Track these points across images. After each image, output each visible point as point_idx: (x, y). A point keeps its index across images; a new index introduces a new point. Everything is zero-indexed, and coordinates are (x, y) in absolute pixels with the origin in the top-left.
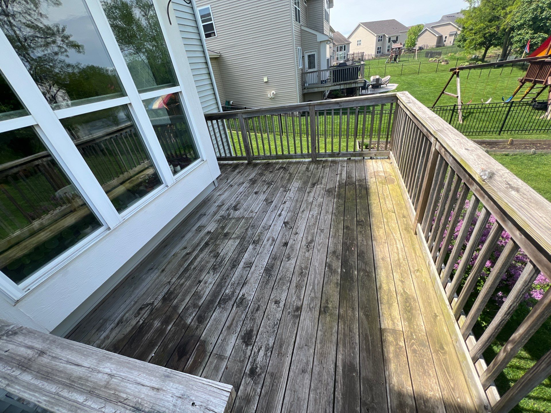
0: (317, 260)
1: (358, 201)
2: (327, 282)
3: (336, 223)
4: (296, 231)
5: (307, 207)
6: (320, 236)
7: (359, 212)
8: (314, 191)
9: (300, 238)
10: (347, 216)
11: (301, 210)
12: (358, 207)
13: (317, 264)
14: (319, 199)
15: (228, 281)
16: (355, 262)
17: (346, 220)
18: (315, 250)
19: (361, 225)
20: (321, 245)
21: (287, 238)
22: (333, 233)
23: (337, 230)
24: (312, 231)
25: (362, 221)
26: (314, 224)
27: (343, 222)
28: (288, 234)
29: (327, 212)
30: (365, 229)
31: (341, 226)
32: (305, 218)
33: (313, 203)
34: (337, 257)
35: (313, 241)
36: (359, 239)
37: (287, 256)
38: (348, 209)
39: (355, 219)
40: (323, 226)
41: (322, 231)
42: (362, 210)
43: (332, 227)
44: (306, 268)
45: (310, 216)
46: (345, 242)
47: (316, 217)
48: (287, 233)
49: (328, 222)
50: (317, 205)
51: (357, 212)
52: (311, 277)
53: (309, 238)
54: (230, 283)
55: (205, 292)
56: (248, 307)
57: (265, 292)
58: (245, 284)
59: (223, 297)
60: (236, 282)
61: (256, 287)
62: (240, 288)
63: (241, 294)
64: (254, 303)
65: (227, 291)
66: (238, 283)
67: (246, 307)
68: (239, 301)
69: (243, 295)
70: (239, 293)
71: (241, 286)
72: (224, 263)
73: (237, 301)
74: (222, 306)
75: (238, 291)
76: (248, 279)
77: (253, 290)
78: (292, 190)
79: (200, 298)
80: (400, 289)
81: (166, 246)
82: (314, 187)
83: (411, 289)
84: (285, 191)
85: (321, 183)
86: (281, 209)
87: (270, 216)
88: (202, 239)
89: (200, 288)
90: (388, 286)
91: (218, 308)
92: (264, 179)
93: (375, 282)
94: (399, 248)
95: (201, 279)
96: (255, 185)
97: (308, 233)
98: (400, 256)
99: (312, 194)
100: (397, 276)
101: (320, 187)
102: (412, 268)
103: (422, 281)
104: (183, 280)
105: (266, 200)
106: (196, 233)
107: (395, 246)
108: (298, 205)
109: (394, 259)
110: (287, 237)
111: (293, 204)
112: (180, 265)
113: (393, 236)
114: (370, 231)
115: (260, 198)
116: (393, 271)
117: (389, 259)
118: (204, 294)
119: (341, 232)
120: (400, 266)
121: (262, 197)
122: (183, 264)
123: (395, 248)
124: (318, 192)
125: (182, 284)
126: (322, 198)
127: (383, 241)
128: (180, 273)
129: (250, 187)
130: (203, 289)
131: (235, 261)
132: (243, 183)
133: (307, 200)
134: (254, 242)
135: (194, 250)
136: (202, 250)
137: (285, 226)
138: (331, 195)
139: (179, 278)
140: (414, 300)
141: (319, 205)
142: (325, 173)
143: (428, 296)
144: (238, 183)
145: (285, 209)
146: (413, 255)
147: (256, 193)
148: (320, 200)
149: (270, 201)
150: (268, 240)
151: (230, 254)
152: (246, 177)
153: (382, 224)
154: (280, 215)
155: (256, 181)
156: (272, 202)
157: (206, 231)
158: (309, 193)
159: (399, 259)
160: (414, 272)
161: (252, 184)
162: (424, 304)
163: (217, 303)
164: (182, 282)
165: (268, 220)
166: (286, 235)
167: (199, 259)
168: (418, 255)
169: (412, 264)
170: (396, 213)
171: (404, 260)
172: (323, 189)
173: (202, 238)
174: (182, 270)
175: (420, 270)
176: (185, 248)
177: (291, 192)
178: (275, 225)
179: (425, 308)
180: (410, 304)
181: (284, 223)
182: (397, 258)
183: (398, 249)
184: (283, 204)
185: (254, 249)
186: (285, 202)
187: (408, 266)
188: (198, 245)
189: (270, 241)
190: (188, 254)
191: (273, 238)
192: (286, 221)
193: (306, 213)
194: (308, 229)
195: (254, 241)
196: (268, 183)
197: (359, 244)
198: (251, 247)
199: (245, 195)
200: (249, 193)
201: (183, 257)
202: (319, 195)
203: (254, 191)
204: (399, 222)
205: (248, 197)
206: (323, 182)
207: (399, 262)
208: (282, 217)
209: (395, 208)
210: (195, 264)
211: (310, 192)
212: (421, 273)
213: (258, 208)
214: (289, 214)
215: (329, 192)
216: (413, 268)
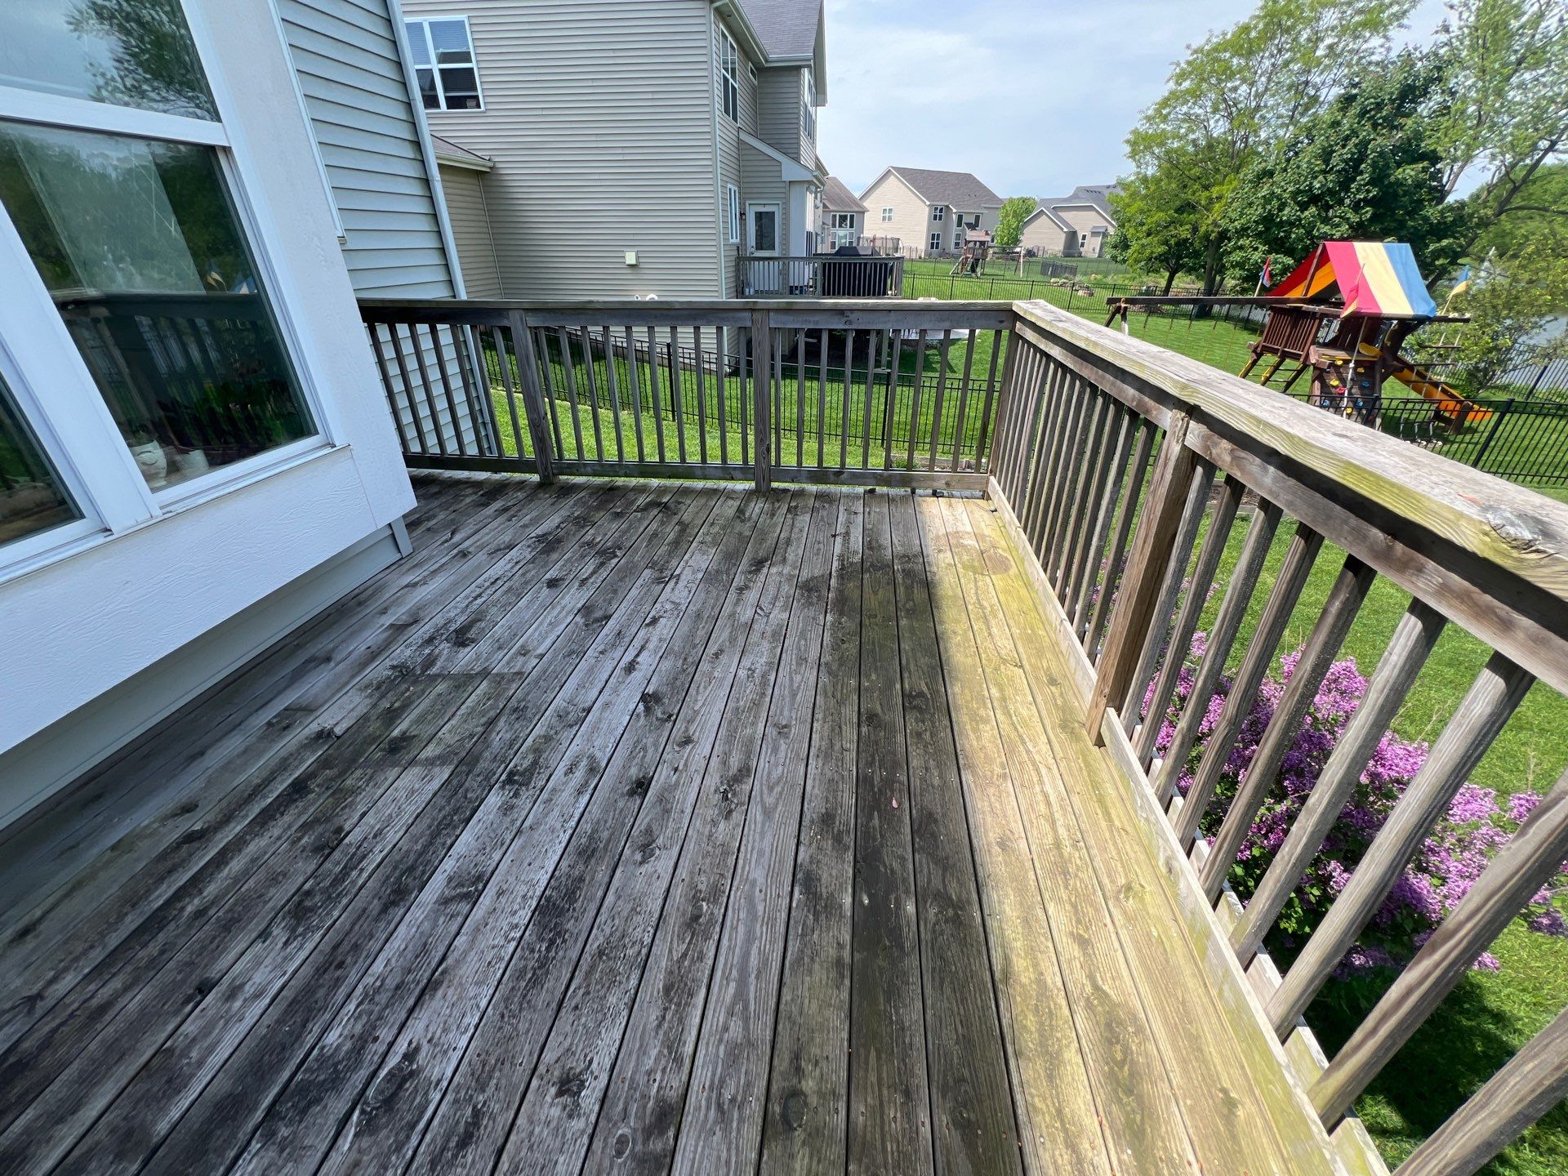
0: (761, 853)
1: (903, 622)
2: (799, 961)
3: (833, 702)
4: (687, 729)
5: (732, 640)
6: (775, 750)
7: (908, 663)
8: (760, 585)
9: (698, 763)
10: (868, 677)
11: (712, 649)
12: (905, 646)
13: (758, 875)
14: (775, 612)
15: (353, 977)
16: (903, 859)
17: (867, 689)
18: (756, 812)
19: (917, 708)
20: (778, 789)
21: (648, 759)
22: (822, 739)
23: (837, 729)
24: (749, 731)
25: (921, 694)
26: (756, 704)
27: (856, 697)
28: (656, 745)
29: (801, 660)
30: (933, 723)
31: (850, 712)
32: (724, 678)
33: (755, 626)
34: (838, 839)
35: (749, 770)
36: (914, 762)
37: (641, 840)
38: (873, 651)
39: (898, 686)
40: (786, 713)
41: (783, 730)
42: (919, 654)
43: (819, 716)
44: (715, 893)
45: (740, 672)
46: (865, 777)
47: (764, 676)
48: (649, 741)
49: (805, 696)
50: (769, 634)
51: (904, 662)
52: (734, 937)
53: (735, 762)
54: (360, 987)
55: (210, 1050)
56: (422, 1125)
57: (522, 1027)
58: (431, 986)
59: (299, 1077)
60: (391, 983)
61: (483, 1004)
62: (404, 1015)
63: (402, 1047)
64: (456, 1101)
65: (332, 1038)
66: (398, 987)
67: (412, 1126)
68: (379, 1091)
69: (410, 1056)
70: (391, 1045)
71: (411, 1002)
72: (353, 882)
73: (371, 1092)
74: (284, 1132)
75: (385, 1034)
76: (450, 961)
77: (466, 1020)
78: (683, 577)
79: (175, 1084)
80: (1078, 977)
81: (98, 797)
82: (758, 571)
83: (1120, 977)
84: (659, 580)
85: (784, 560)
86: (637, 643)
87: (591, 671)
88: (284, 765)
89: (190, 1028)
90: (1036, 965)
91: (255, 1146)
92: (588, 537)
93: (984, 949)
94: (1053, 798)
95: (213, 974)
96: (554, 556)
97: (730, 738)
98: (1063, 832)
99: (752, 596)
100: (1060, 917)
101: (780, 574)
102: (1106, 881)
103: (1149, 934)
104: (117, 984)
105: (586, 610)
106: (261, 739)
107: (1037, 789)
108: (702, 633)
109: (1041, 845)
110: (650, 751)
111: (685, 628)
112: (132, 899)
113: (1028, 752)
114: (949, 730)
115: (563, 602)
116: (1046, 896)
117: (1023, 845)
118: (200, 1063)
119: (850, 734)
120: (1065, 873)
121: (573, 598)
122: (149, 892)
123: (1040, 798)
124: (772, 590)
125: (103, 1008)
126: (784, 608)
127: (998, 770)
128: (114, 940)
129: (533, 560)
130: (206, 1031)
131: (411, 869)
132: (511, 547)
133: (732, 615)
134: (510, 780)
135: (227, 819)
136: (266, 817)
137: (648, 710)
138: (815, 600)
139: (98, 970)
140: (1140, 1030)
141: (774, 634)
142: (796, 530)
143: (1184, 1003)
144: (493, 546)
145: (651, 646)
146: (1104, 824)
147: (553, 584)
148: (778, 616)
149: (598, 614)
150: (570, 770)
151: (392, 836)
152: (525, 526)
153: (986, 708)
154: (631, 668)
155: (559, 541)
156: (608, 618)
157: (314, 727)
158: (741, 590)
159: (1058, 845)
160: (1118, 899)
161: (542, 552)
162: (1176, 1049)
163: (259, 1114)
164: (105, 993)
165: (581, 686)
166: (644, 749)
167: (236, 865)
168: (1117, 823)
169: (1106, 863)
170: (1027, 667)
171: (1075, 845)
172: (790, 578)
173: (285, 759)
174: (132, 922)
175: (1136, 887)
176: (188, 808)
177: (681, 584)
178: (607, 705)
179: (1184, 1062)
180: (1126, 1051)
181: (644, 698)
182: (1050, 840)
183: (1048, 804)
184: (648, 625)
185: (507, 809)
186: (655, 621)
187: (1090, 870)
188: (257, 791)
189: (580, 774)
190: (191, 838)
191: (592, 758)
192: (650, 690)
193: (730, 661)
194: (733, 720)
195: (511, 774)
196: (600, 553)
197: (916, 782)
198: (494, 800)
199: (510, 589)
200: (526, 583)
201: (163, 856)
202: (776, 598)
203: (548, 576)
204: (1039, 699)
205: (520, 597)
206: (791, 557)
207: (1061, 856)
208: (637, 676)
209: (1021, 650)
210: (211, 890)
211: (747, 587)
212: (1142, 900)
213: (553, 637)
214: (666, 665)
215: (809, 590)
216: (1113, 882)
